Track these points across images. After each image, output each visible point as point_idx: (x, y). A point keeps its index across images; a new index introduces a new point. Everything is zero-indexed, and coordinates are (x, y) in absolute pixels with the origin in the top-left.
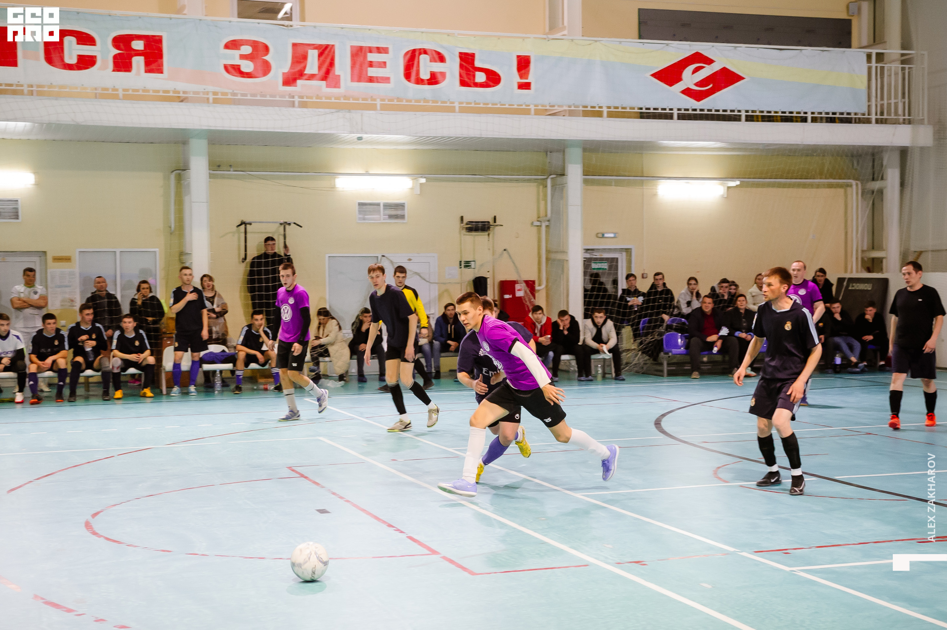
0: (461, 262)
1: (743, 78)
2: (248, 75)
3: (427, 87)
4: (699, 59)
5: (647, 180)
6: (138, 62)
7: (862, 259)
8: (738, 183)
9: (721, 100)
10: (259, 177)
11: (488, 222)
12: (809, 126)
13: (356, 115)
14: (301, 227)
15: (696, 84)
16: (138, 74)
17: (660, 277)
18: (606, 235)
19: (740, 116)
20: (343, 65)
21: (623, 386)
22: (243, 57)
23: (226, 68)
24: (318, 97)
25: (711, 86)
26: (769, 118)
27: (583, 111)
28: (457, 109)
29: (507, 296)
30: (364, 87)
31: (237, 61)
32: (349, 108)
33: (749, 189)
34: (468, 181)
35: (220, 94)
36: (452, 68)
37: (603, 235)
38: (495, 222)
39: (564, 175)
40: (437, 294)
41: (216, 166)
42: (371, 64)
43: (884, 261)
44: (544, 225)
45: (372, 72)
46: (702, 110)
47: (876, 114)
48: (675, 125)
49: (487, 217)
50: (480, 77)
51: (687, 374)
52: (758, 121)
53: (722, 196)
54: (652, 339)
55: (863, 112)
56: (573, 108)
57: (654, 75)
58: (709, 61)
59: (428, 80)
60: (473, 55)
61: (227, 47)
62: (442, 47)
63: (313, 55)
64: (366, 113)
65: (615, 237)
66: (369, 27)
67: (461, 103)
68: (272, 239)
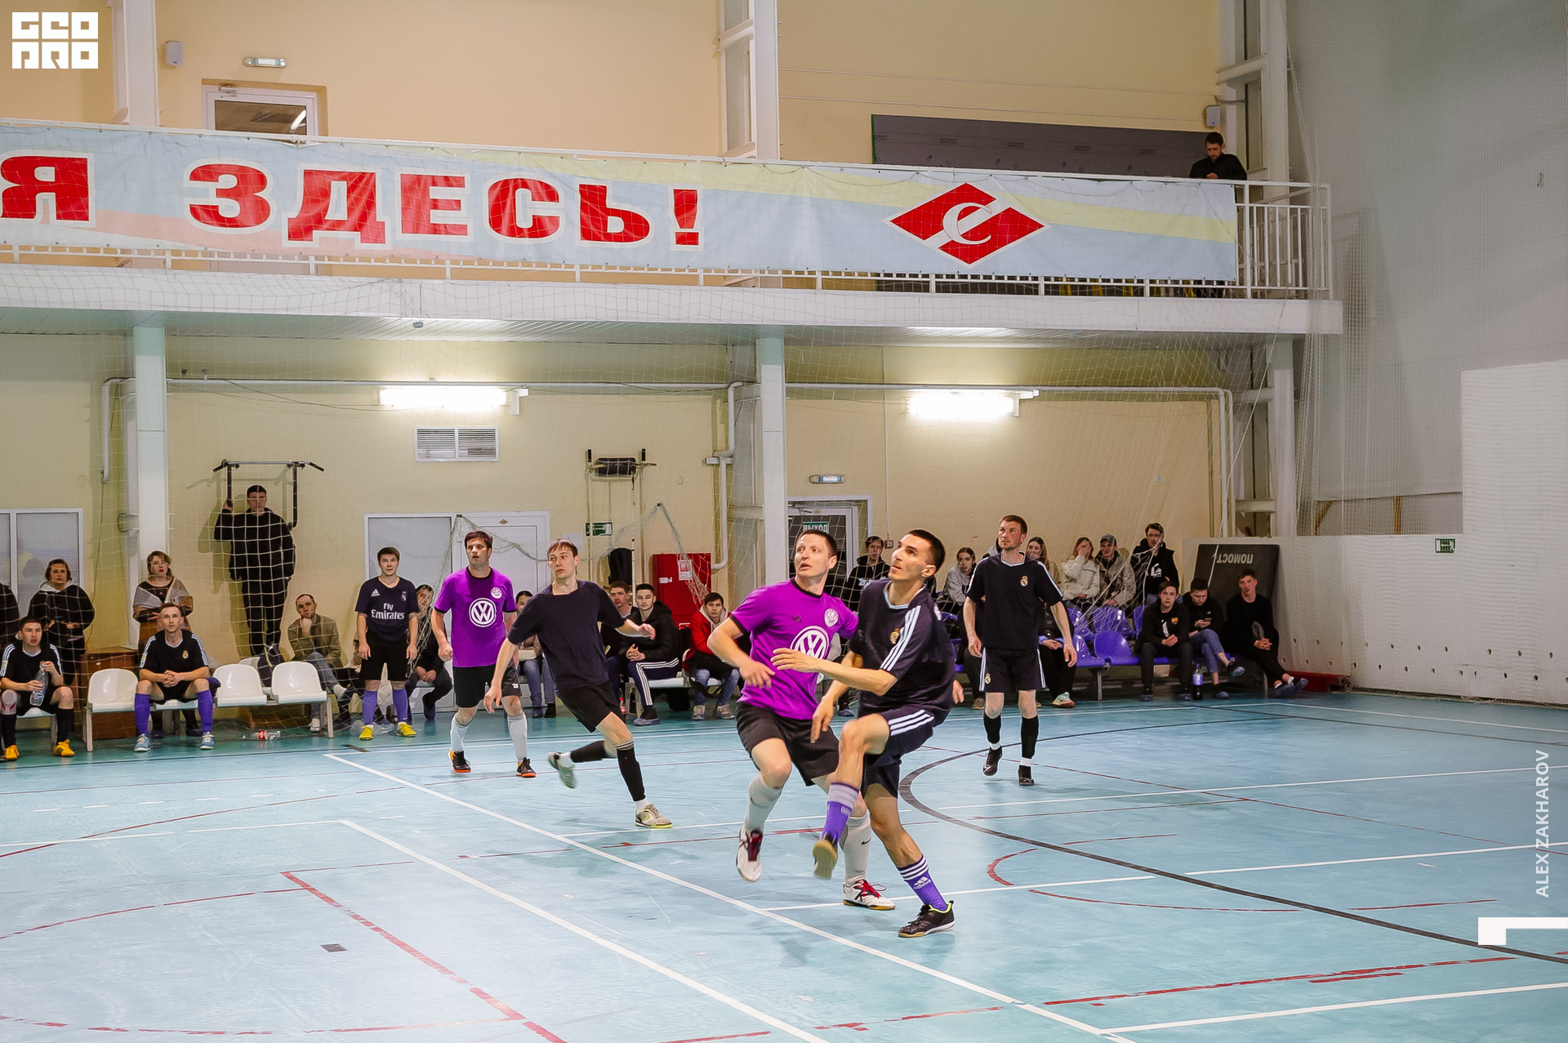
0: (588, 524)
1: (1040, 226)
2: (232, 223)
3: (527, 241)
4: (969, 195)
5: (892, 389)
6: (46, 202)
7: (1238, 514)
8: (1036, 393)
9: (1007, 260)
10: (251, 390)
11: (633, 460)
12: (1147, 301)
13: (412, 287)
14: (322, 470)
15: (965, 236)
16: (46, 221)
18: (825, 479)
19: (1037, 285)
20: (388, 207)
22: (222, 193)
23: (193, 210)
24: (347, 257)
25: (989, 238)
26: (1082, 289)
27: (784, 278)
28: (578, 276)
29: (664, 580)
30: (423, 239)
31: (213, 201)
32: (401, 275)
33: (1052, 403)
34: (595, 392)
35: (183, 253)
36: (568, 210)
37: (820, 479)
38: (644, 459)
39: (753, 382)
41: (179, 371)
42: (435, 204)
43: (1272, 516)
44: (723, 463)
45: (437, 217)
46: (975, 277)
47: (1253, 284)
48: (932, 301)
49: (628, 451)
50: (615, 225)
52: (1066, 294)
53: (1012, 414)
55: (1231, 280)
56: (766, 274)
57: (895, 221)
58: (986, 199)
59: (529, 229)
60: (603, 190)
61: (195, 176)
62: (552, 176)
63: (339, 189)
64: (428, 283)
65: (840, 482)
66: (432, 144)
67: (582, 267)
68: (262, 490)
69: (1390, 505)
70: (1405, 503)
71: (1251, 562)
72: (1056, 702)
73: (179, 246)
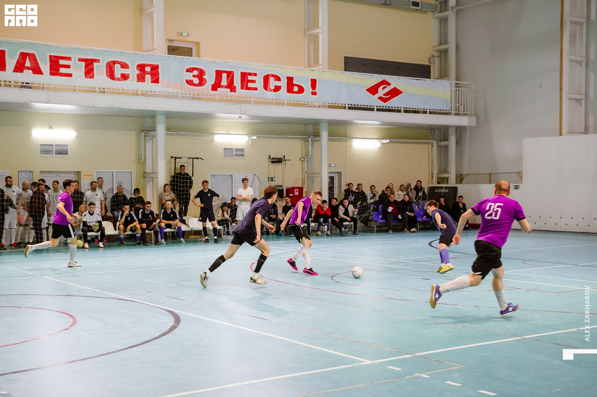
0: (269, 178)
1: (402, 93)
2: (196, 85)
3: (273, 93)
4: (384, 83)
5: (350, 139)
6: (148, 77)
8: (388, 141)
9: (394, 103)
10: (181, 135)
11: (281, 158)
12: (428, 115)
13: (243, 106)
14: (203, 160)
15: (384, 95)
16: (148, 83)
17: (361, 186)
19: (401, 110)
20: (237, 82)
21: (357, 237)
22: (194, 76)
23: (187, 81)
24: (226, 97)
25: (390, 96)
28: (286, 104)
29: (291, 195)
30: (245, 91)
31: (192, 78)
32: (241, 102)
33: (394, 144)
34: (274, 138)
36: (283, 84)
37: (330, 165)
38: (284, 158)
39: (319, 136)
40: (258, 194)
41: (169, 129)
42: (249, 81)
44: (306, 160)
45: (250, 85)
46: (386, 107)
47: (454, 111)
48: (375, 113)
49: (281, 156)
50: (296, 89)
51: (386, 231)
53: (379, 147)
54: (366, 215)
55: (449, 110)
57: (367, 90)
58: (389, 84)
59: (273, 90)
60: (293, 78)
61: (188, 71)
62: (280, 73)
63: (224, 76)
64: (248, 105)
65: (335, 166)
66: (248, 63)
67: (287, 101)
68: (184, 166)
69: (488, 176)
70: (492, 175)
71: (447, 192)
72: (412, 230)
73: (183, 92)
